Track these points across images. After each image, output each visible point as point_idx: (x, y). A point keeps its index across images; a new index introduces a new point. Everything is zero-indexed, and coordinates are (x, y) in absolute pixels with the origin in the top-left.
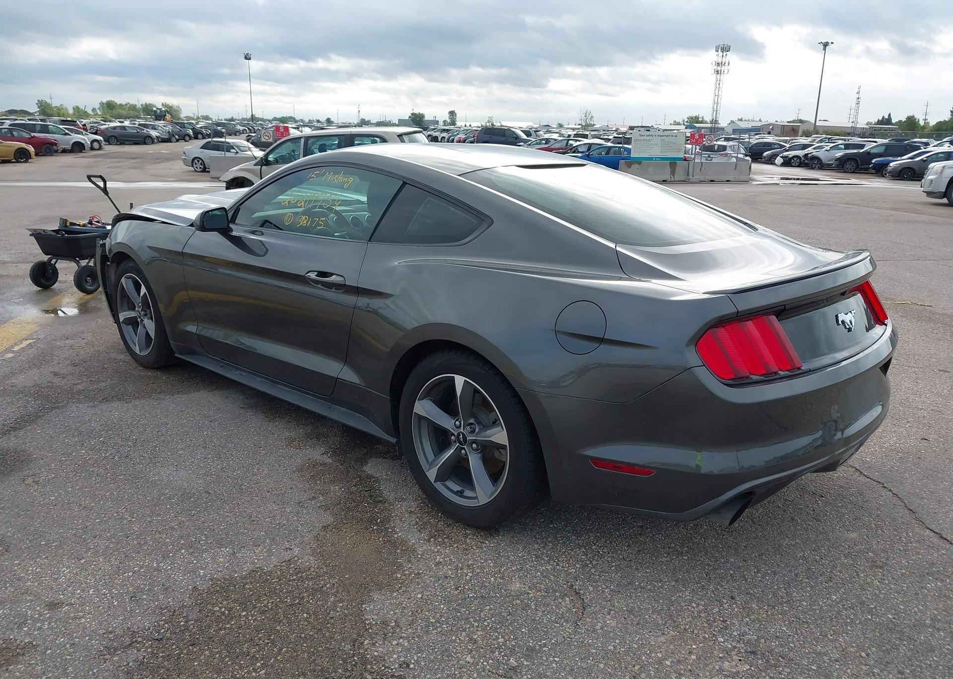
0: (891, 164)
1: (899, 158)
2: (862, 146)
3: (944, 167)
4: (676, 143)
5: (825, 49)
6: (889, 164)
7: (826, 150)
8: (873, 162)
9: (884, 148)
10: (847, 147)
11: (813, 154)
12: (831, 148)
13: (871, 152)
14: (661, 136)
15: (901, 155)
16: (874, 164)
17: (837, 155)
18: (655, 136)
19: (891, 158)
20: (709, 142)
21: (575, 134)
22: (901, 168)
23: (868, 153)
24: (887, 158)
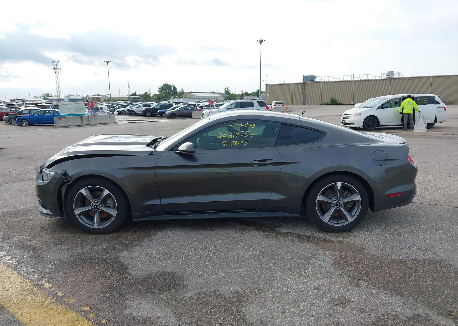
0: (166, 112)
1: (168, 110)
2: (150, 106)
3: (209, 112)
4: (81, 107)
5: (107, 64)
6: (165, 112)
7: (136, 108)
8: (158, 111)
9: (160, 106)
10: (144, 106)
11: (131, 109)
12: (138, 106)
13: (156, 108)
14: (73, 104)
15: (168, 109)
16: (159, 112)
17: (142, 109)
18: (70, 104)
19: (165, 110)
20: (96, 106)
21: (7, 105)
22: (171, 114)
23: (154, 108)
24: (163, 110)
